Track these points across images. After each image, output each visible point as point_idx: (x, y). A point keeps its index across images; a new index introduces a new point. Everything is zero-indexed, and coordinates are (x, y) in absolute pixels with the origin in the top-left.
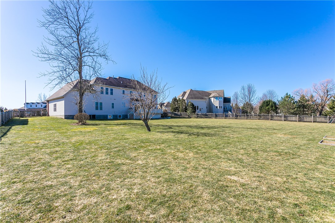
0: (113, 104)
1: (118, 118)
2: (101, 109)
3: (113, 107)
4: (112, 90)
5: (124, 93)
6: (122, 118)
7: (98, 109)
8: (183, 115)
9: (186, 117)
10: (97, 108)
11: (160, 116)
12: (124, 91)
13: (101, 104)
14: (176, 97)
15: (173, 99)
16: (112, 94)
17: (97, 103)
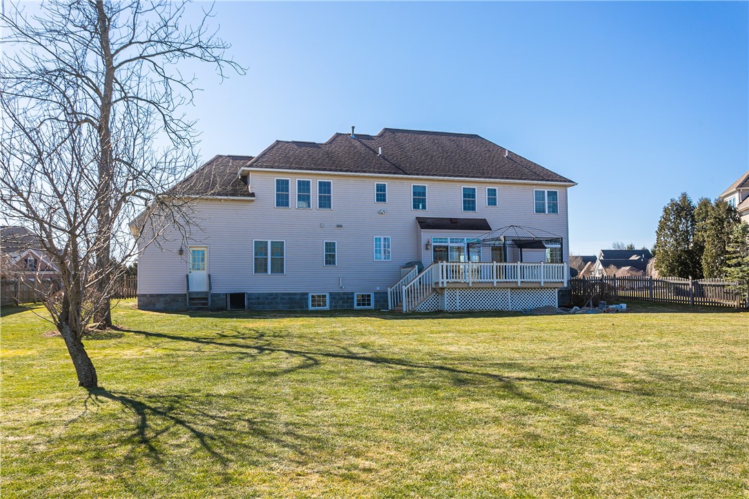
0: (330, 247)
1: (356, 307)
2: (278, 267)
3: (330, 260)
4: (325, 187)
5: (381, 197)
6: (372, 306)
7: (266, 271)
8: (710, 293)
9: (731, 303)
10: (260, 266)
11: (553, 299)
12: (381, 188)
13: (278, 248)
14: (684, 197)
15: (666, 210)
16: (325, 202)
17: (260, 247)
